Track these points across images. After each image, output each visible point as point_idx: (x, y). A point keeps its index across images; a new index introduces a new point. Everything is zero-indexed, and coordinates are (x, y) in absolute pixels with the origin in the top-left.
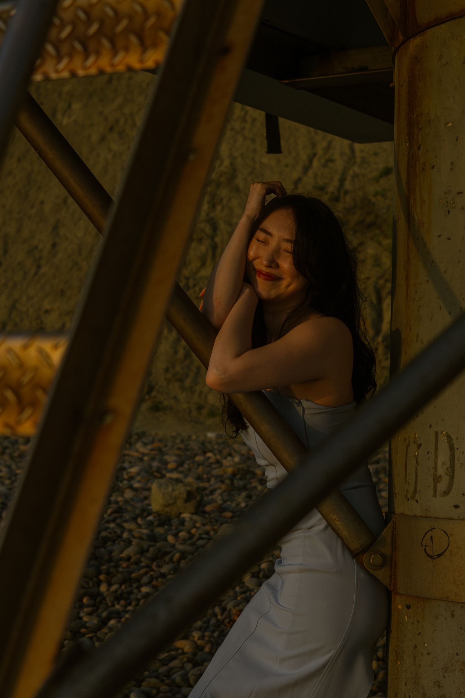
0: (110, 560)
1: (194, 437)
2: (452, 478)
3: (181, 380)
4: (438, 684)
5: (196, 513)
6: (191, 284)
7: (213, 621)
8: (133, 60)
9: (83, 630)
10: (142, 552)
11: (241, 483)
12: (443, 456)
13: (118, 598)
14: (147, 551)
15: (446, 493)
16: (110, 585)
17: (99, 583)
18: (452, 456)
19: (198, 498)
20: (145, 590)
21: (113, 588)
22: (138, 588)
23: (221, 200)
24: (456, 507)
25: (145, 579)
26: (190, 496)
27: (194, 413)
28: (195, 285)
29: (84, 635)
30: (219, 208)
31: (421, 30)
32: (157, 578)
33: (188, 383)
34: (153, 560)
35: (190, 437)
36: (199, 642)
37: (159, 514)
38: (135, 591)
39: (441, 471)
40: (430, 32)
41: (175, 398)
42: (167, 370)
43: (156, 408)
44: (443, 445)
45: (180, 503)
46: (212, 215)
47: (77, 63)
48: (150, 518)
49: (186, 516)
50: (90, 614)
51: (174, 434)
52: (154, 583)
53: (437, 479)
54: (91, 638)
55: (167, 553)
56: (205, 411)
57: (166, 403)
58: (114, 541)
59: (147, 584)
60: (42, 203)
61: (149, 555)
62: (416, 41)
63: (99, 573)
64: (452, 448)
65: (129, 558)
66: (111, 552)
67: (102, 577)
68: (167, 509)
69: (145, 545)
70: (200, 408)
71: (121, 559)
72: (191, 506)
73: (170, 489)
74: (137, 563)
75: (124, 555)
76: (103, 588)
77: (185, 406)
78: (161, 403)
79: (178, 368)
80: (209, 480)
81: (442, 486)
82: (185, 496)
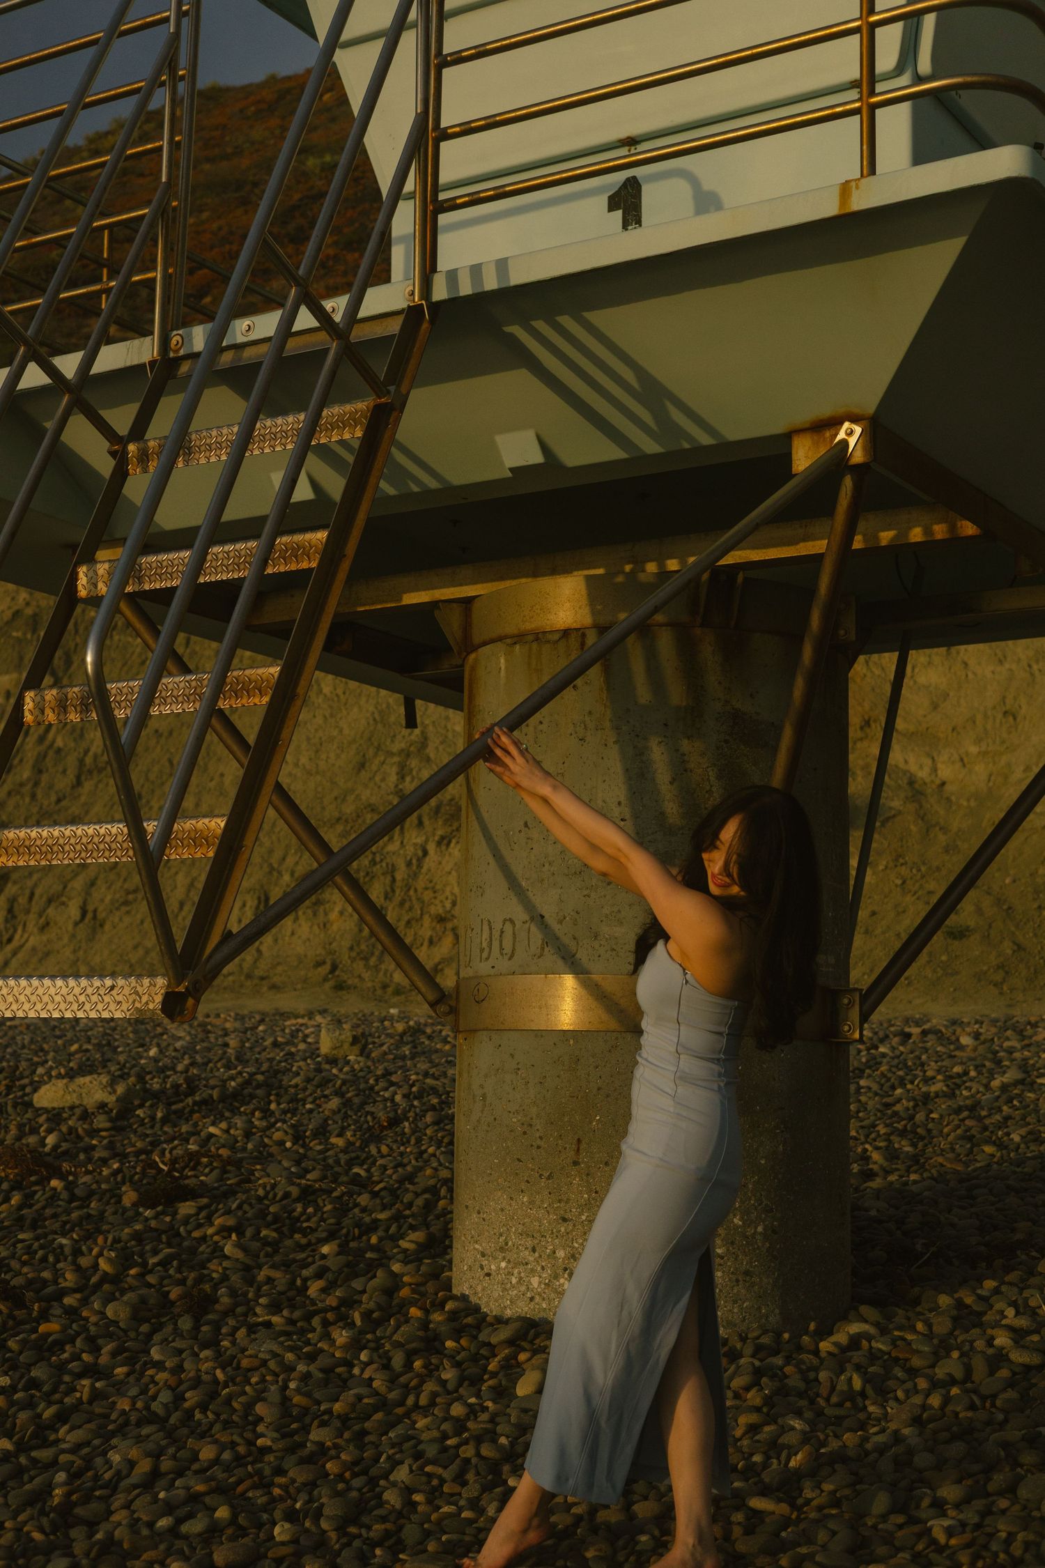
0: (280, 1087)
1: (376, 1013)
2: (491, 949)
3: (366, 959)
4: (482, 1086)
5: (361, 1055)
6: (378, 859)
7: (365, 1126)
8: (257, 701)
9: (254, 1130)
10: (308, 1080)
11: (410, 1039)
12: (486, 935)
13: (284, 1112)
14: (313, 1080)
15: (487, 959)
16: (279, 1104)
17: (270, 1102)
18: (491, 934)
19: (363, 1041)
20: (308, 1106)
21: (282, 1106)
22: (304, 1105)
23: (411, 770)
24: (493, 967)
25: (310, 1099)
26: (355, 1040)
27: (379, 992)
28: (382, 860)
29: (255, 1134)
30: (408, 779)
31: (475, 648)
32: (320, 1098)
33: (373, 961)
34: (317, 1087)
35: (372, 1014)
36: (351, 1139)
37: (326, 1056)
38: (301, 1108)
39: (485, 945)
40: (480, 650)
41: (360, 976)
42: (351, 949)
43: (340, 987)
44: (486, 927)
45: (346, 1046)
46: (400, 787)
47: (233, 701)
48: (319, 1059)
49: (351, 1058)
50: (260, 1119)
51: (356, 1011)
52: (318, 1102)
53: (482, 950)
54: (261, 1136)
55: (331, 1081)
56: (390, 990)
57: (350, 982)
58: (284, 1074)
59: (311, 1103)
60: (222, 775)
61: (315, 1083)
62: (473, 656)
63: (270, 1095)
64: (490, 929)
65: (296, 1086)
66: (281, 1081)
67: (272, 1098)
68: (335, 1052)
69: (311, 1075)
70: (385, 987)
71: (290, 1086)
72: (356, 1049)
73: (337, 1033)
74: (305, 1089)
75: (293, 1082)
76: (273, 1106)
77: (370, 984)
78: (345, 982)
79: (363, 947)
80: (379, 1037)
81: (485, 955)
82: (351, 1039)
